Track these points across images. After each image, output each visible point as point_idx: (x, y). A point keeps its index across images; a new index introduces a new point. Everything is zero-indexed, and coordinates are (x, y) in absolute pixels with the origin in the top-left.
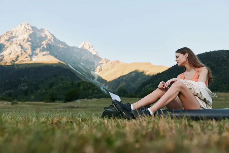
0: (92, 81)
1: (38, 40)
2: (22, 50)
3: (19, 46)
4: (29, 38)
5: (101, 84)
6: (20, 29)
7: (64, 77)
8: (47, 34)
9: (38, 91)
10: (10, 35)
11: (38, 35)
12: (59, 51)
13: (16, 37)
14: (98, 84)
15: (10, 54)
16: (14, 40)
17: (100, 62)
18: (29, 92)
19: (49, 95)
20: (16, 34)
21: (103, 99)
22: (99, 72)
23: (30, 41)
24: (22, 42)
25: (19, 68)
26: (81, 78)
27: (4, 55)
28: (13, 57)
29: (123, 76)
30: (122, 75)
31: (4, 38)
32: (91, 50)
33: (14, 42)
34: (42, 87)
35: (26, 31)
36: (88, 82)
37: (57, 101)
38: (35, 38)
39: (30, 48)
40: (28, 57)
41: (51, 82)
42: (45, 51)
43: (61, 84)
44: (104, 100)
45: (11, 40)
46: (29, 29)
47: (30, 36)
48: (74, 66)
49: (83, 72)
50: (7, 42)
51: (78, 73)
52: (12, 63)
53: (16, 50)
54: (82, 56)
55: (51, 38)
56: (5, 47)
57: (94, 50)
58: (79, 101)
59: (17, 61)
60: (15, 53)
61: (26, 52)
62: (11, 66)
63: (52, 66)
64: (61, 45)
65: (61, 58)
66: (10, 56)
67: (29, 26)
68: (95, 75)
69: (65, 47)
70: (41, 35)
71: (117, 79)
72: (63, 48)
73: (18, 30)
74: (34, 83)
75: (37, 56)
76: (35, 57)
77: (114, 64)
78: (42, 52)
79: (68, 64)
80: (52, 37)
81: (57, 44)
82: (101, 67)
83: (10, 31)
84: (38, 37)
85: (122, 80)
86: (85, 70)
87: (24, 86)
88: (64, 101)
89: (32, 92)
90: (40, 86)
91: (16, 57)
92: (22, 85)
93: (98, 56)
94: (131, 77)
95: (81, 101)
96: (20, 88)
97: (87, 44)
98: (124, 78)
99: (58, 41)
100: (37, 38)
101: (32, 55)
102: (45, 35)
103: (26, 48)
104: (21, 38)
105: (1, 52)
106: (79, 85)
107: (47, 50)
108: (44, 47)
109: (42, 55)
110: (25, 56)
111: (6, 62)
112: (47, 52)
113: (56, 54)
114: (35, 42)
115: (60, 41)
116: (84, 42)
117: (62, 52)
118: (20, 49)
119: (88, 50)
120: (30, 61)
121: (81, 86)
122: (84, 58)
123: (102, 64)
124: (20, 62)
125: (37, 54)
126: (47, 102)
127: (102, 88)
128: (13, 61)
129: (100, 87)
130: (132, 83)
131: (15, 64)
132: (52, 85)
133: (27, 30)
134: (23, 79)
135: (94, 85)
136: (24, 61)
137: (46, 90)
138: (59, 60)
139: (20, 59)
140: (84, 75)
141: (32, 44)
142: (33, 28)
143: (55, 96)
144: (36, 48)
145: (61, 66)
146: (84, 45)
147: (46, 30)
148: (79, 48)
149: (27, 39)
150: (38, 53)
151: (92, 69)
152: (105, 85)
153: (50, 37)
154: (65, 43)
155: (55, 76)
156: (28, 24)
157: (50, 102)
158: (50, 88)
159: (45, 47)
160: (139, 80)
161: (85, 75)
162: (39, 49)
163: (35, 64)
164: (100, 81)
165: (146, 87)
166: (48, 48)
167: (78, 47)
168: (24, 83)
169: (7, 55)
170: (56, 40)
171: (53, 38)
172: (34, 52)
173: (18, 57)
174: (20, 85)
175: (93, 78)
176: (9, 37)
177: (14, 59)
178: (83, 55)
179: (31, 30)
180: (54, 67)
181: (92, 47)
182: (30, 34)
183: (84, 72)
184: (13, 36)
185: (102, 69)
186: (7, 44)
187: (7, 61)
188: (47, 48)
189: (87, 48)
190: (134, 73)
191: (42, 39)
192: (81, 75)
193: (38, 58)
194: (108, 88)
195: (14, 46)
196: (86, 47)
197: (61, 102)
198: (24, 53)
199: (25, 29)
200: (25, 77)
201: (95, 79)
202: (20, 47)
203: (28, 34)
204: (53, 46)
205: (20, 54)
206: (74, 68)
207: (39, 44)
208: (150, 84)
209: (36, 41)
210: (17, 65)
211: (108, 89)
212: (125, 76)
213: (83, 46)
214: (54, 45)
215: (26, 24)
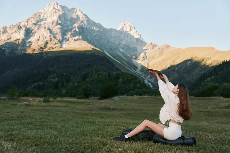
0: (134, 72)
1: (68, 23)
2: (51, 35)
3: (47, 30)
4: (59, 21)
5: (146, 75)
6: (48, 10)
7: (99, 67)
8: (79, 15)
9: (70, 85)
10: (38, 17)
11: (69, 16)
12: (93, 35)
13: (44, 20)
14: (142, 75)
15: (39, 40)
16: (42, 23)
17: (144, 48)
18: (60, 85)
19: (82, 90)
20: (44, 17)
21: (146, 96)
22: (143, 60)
23: (59, 24)
24: (51, 25)
25: (48, 56)
26: (120, 69)
27: (32, 42)
28: (41, 43)
29: (175, 66)
30: (173, 64)
31: (31, 21)
32: (133, 33)
33: (42, 26)
34: (74, 79)
35: (55, 12)
36: (128, 73)
37: (91, 97)
38: (65, 19)
39: (60, 32)
40: (58, 43)
41: (84, 73)
42: (77, 35)
43: (96, 76)
44: (147, 98)
45: (39, 24)
46: (58, 10)
47: (60, 17)
48: (111, 54)
49: (122, 61)
50: (35, 26)
51: (117, 62)
52: (40, 51)
53: (45, 35)
54: (122, 40)
55: (84, 19)
56: (33, 31)
57: (136, 32)
58: (116, 98)
59: (46, 48)
60: (44, 39)
61: (56, 37)
62: (40, 54)
63: (85, 53)
64: (96, 28)
65: (96, 43)
66: (38, 42)
67: (58, 5)
68: (137, 65)
69: (100, 30)
70: (72, 16)
71: (166, 69)
72: (99, 31)
73: (46, 12)
74: (65, 74)
75: (68, 42)
76: (65, 44)
77: (163, 49)
78: (73, 37)
79: (104, 51)
80: (86, 17)
81: (91, 27)
82: (145, 54)
83: (38, 13)
84: (69, 19)
85: (174, 71)
86: (125, 59)
87: (54, 78)
88: (99, 97)
89: (63, 85)
90: (71, 78)
91: (45, 43)
92: (52, 76)
93: (142, 40)
94: (186, 66)
95: (120, 98)
96: (50, 80)
97: (128, 24)
98: (177, 69)
99: (92, 23)
100: (67, 20)
101: (62, 40)
102: (77, 16)
103: (55, 32)
104: (49, 20)
105: (29, 39)
106: (118, 77)
107: (79, 34)
108: (75, 30)
109: (73, 40)
110: (54, 42)
111: (35, 50)
112: (79, 37)
113: (89, 39)
114: (66, 25)
115: (94, 22)
116: (124, 23)
117: (97, 36)
118: (49, 34)
119: (129, 33)
120: (60, 48)
121: (120, 79)
122: (123, 42)
123: (146, 49)
124: (49, 49)
125: (68, 40)
126: (80, 98)
127: (146, 81)
128: (41, 48)
129: (144, 80)
130: (187, 75)
131: (44, 51)
132: (85, 77)
133: (56, 10)
134: (53, 70)
135: (136, 78)
136: (53, 48)
137: (78, 83)
138: (93, 46)
139: (49, 45)
140: (124, 64)
141: (62, 27)
142: (63, 8)
143: (89, 91)
144: (67, 32)
145: (96, 54)
146: (124, 25)
147: (78, 9)
148: (118, 30)
149: (56, 21)
150: (69, 38)
151: (134, 57)
152: (151, 78)
153: (82, 18)
154: (100, 24)
155: (89, 65)
156: (57, 4)
157: (83, 98)
158: (83, 81)
159: (77, 30)
160: (197, 70)
161: (126, 64)
162: (70, 33)
163: (66, 51)
164: (145, 72)
165: (206, 80)
166: (81, 31)
167: (116, 29)
168: (54, 74)
169: (35, 41)
170: (90, 21)
171: (86, 19)
172: (65, 37)
173: (47, 43)
174: (49, 76)
175: (136, 68)
176: (36, 20)
177: (43, 46)
178: (122, 38)
179: (61, 10)
180: (87, 55)
181: (134, 28)
182: (60, 15)
183: (124, 60)
184: (41, 18)
185: (146, 56)
186: (35, 28)
187: (34, 48)
188: (79, 31)
189: (128, 30)
190: (190, 62)
191: (73, 21)
192: (120, 64)
193: (69, 44)
194: (154, 81)
195: (42, 30)
196: (126, 29)
197: (96, 98)
198: (53, 39)
199: (55, 10)
200: (55, 67)
201: (138, 70)
202: (49, 31)
203: (58, 15)
204: (87, 29)
205: (49, 40)
206: (111, 55)
207: (70, 28)
208: (213, 77)
209: (66, 23)
210: (46, 53)
211: (155, 83)
212: (178, 65)
213: (123, 27)
214: (87, 27)
215: (55, 4)
